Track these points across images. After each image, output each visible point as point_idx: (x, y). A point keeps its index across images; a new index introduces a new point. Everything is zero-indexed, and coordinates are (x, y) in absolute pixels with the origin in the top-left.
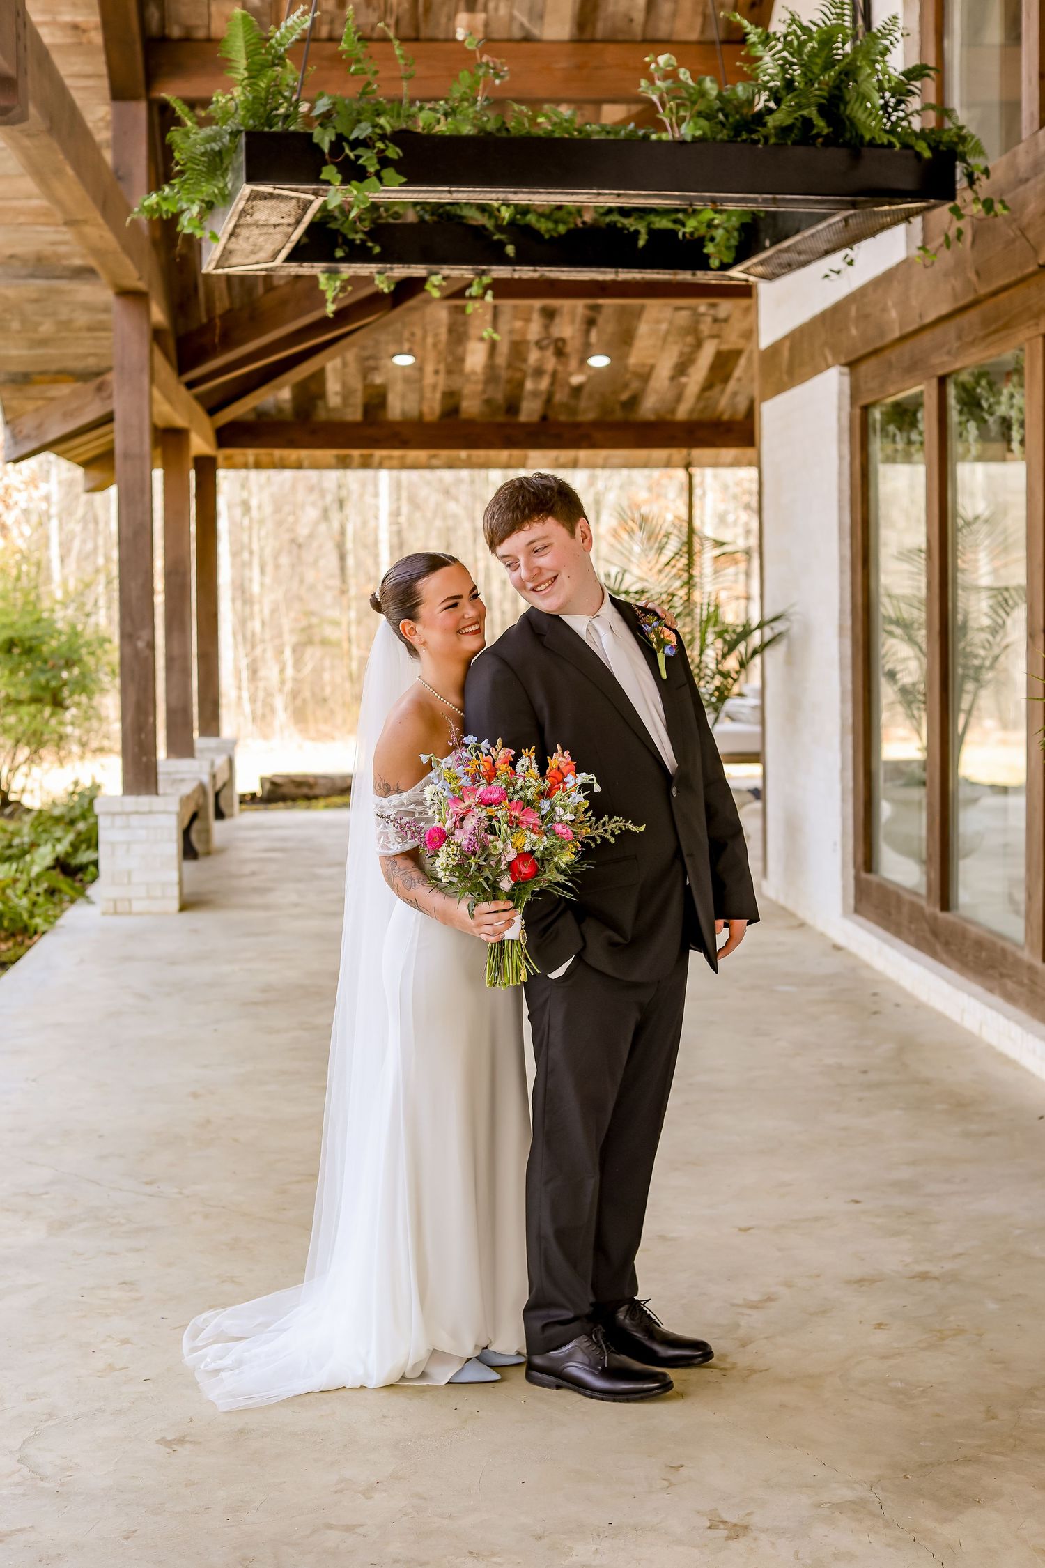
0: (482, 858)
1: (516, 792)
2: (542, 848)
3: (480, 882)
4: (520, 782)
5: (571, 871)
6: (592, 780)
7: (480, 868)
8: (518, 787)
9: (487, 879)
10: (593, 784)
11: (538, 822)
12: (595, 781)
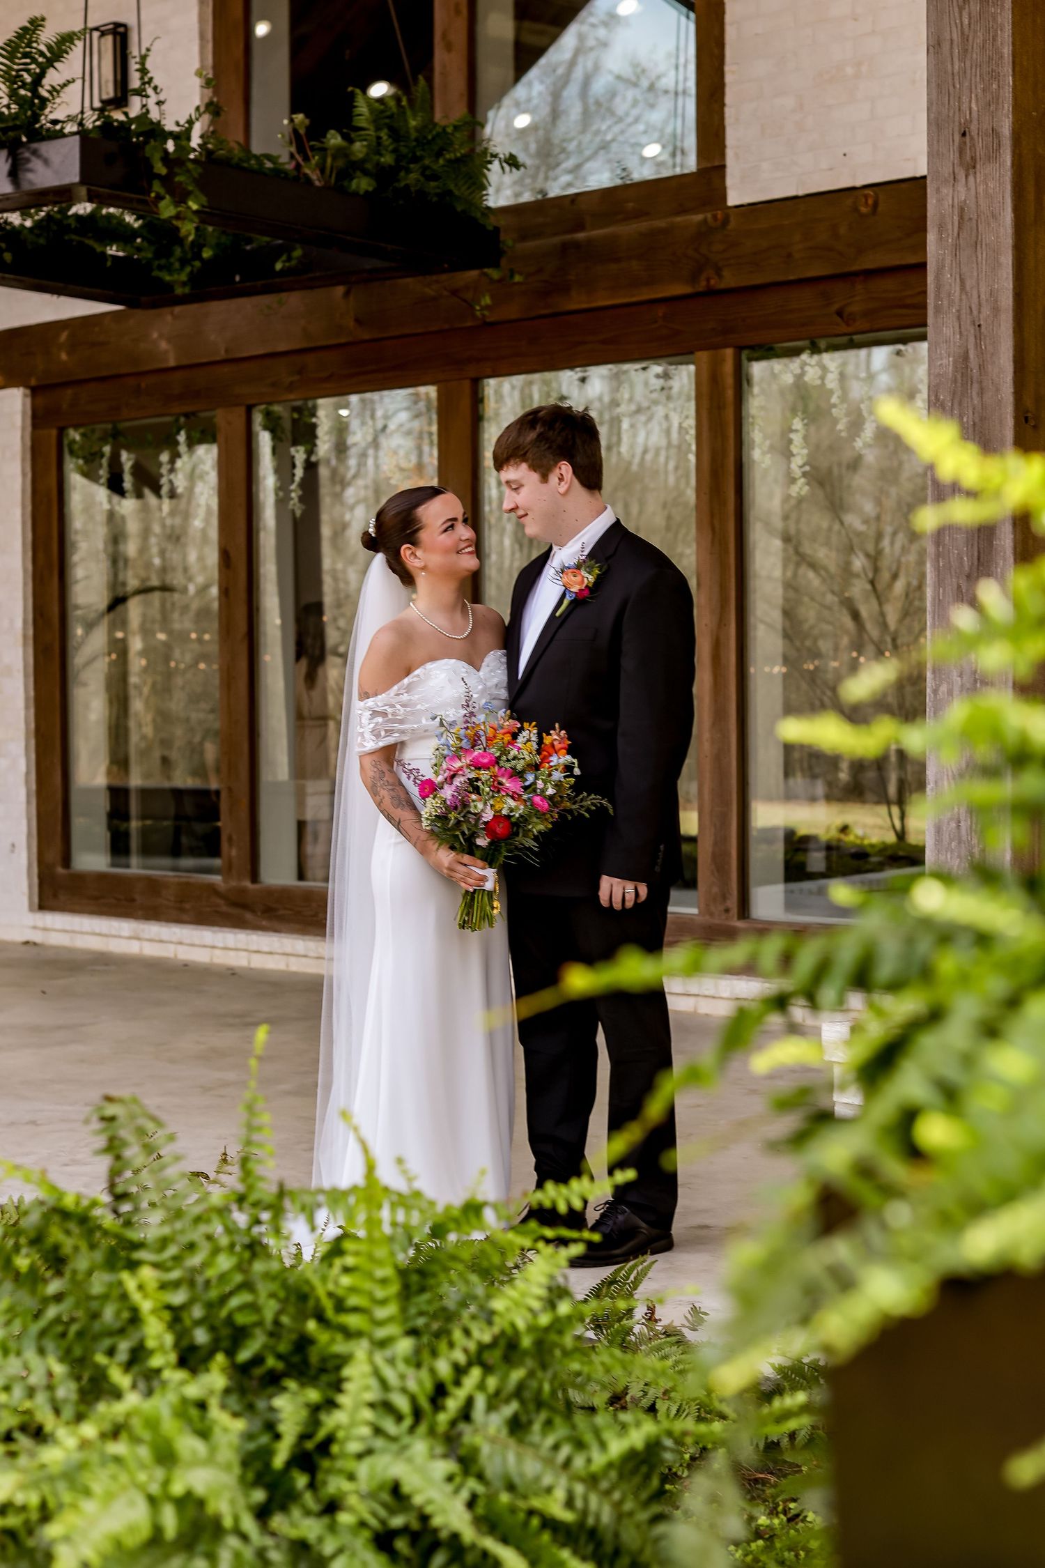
0: (462, 814)
1: (508, 760)
2: (517, 815)
3: (458, 835)
4: (514, 752)
5: (541, 838)
6: (574, 763)
7: (458, 823)
8: (510, 757)
9: (463, 834)
10: (574, 767)
11: (521, 792)
12: (576, 765)
